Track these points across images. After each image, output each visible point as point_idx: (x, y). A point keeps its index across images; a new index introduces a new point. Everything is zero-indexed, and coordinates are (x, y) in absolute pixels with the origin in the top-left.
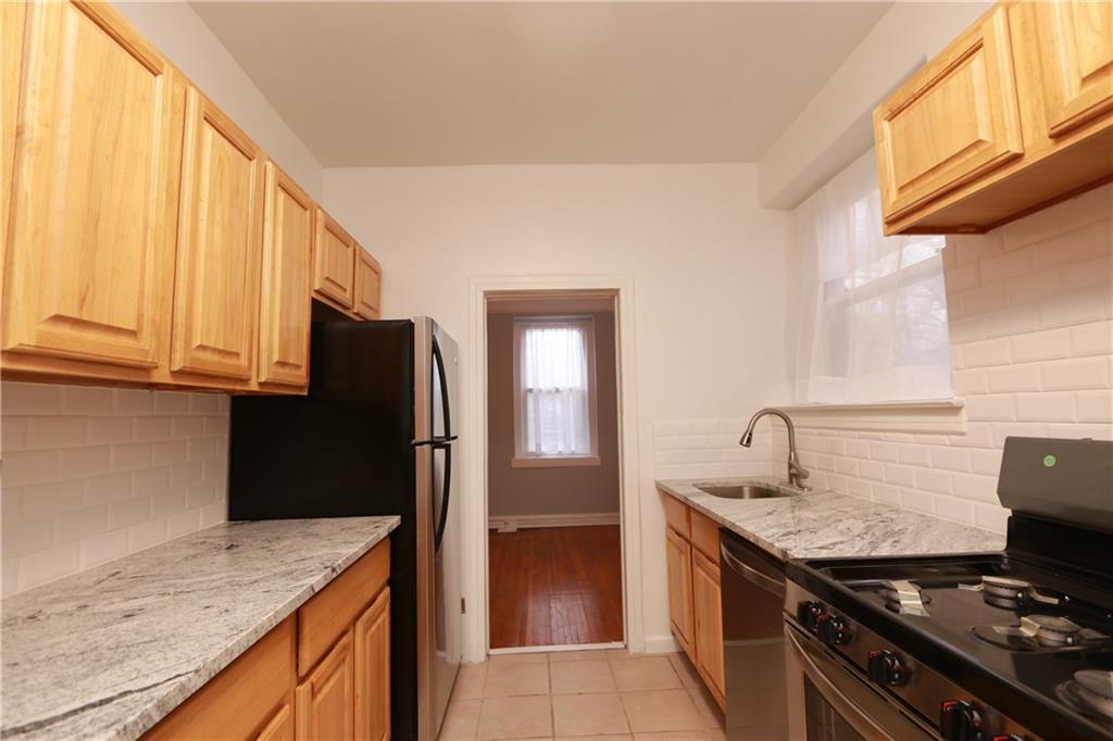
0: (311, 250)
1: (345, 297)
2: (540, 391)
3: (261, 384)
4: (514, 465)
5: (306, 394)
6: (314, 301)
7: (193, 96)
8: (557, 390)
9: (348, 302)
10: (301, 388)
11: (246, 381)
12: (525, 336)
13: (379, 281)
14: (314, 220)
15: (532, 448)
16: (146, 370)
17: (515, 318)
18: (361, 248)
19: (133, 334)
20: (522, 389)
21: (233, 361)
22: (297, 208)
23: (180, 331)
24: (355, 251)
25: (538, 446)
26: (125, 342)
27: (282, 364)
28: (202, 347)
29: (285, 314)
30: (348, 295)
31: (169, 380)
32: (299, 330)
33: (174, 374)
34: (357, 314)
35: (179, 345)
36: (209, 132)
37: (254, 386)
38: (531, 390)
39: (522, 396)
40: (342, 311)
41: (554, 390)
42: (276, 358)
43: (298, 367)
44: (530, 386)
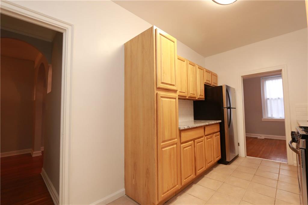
0: (204, 76)
1: (210, 83)
2: (272, 99)
3: (198, 98)
4: (263, 120)
5: (204, 100)
6: (205, 84)
7: (188, 61)
8: (279, 98)
9: (211, 84)
10: (203, 99)
11: (196, 98)
12: (265, 82)
13: (217, 78)
14: (204, 71)
15: (269, 116)
16: (186, 97)
17: (261, 78)
18: (213, 72)
19: (185, 93)
20: (265, 98)
21: (194, 95)
22: (201, 70)
23: (189, 92)
24: (211, 74)
25: (272, 115)
26: (184, 93)
27: (200, 95)
28: (191, 94)
29: (200, 87)
30: (211, 82)
31: (188, 98)
32: (203, 89)
33: (188, 97)
34: (213, 85)
35: (189, 94)
36: (190, 65)
37: (197, 99)
38: (268, 99)
39: (265, 100)
40: (210, 85)
41: (278, 98)
42: (199, 94)
43: (203, 95)
44: (268, 97)
